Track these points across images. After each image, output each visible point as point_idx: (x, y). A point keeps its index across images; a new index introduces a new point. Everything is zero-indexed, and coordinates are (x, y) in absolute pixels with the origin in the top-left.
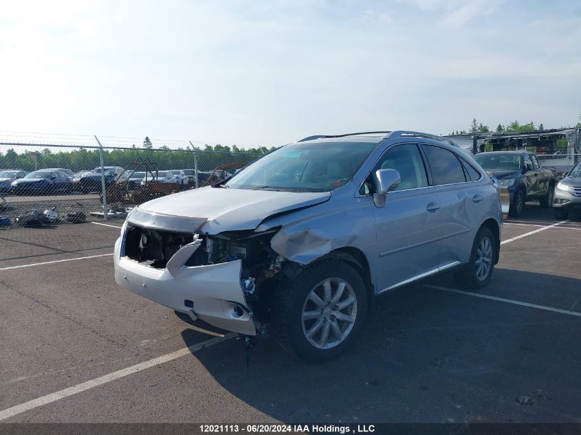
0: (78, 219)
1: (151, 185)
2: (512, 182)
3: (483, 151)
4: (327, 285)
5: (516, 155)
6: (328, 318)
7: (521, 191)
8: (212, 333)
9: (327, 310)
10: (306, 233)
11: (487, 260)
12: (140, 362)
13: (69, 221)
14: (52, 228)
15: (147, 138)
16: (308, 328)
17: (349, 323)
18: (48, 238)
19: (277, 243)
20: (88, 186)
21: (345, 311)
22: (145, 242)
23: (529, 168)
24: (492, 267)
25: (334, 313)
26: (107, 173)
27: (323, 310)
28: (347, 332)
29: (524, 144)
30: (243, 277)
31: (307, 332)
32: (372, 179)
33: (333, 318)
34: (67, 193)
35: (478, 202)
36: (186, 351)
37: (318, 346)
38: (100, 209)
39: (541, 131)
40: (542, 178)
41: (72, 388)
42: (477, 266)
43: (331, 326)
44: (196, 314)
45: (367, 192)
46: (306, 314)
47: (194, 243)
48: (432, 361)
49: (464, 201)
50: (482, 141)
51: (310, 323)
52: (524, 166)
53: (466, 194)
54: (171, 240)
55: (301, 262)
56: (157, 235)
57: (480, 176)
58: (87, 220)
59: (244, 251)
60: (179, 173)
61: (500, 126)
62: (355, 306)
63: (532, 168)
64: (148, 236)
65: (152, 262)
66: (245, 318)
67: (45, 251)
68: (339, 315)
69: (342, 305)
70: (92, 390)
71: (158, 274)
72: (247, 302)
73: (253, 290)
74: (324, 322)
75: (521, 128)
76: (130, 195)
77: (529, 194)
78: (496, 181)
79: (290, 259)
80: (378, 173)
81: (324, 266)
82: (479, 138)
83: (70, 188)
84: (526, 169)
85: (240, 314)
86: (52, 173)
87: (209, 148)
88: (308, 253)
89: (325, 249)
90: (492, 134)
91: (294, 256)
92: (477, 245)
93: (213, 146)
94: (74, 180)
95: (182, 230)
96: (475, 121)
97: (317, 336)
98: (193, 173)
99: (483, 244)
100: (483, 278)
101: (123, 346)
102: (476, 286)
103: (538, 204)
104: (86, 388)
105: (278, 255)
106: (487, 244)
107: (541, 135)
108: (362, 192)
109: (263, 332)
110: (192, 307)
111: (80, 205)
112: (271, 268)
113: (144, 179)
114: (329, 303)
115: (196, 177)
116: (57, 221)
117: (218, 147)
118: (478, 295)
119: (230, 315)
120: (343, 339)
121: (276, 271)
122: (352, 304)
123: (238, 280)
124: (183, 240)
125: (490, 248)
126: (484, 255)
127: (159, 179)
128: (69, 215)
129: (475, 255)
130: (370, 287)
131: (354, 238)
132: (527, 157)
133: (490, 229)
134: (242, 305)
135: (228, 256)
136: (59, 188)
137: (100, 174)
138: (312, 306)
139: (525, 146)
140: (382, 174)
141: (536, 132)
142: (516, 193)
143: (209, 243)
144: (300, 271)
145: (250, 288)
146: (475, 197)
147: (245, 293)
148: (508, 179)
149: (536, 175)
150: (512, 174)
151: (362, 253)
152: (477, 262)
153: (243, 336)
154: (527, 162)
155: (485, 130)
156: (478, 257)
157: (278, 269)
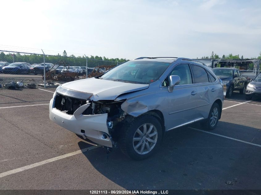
0: (32, 87)
1: (66, 73)
2: (228, 82)
3: (216, 67)
4: (145, 126)
5: (231, 70)
6: (144, 141)
7: (232, 86)
8: (92, 144)
9: (144, 137)
10: (137, 103)
11: (216, 117)
12: (59, 155)
13: (28, 87)
14: (21, 90)
15: (65, 51)
16: (135, 145)
17: (153, 143)
18: (18, 95)
19: (124, 106)
20: (37, 71)
21: (152, 138)
22: (64, 102)
23: (236, 76)
24: (218, 121)
25: (147, 139)
26: (46, 66)
27: (142, 137)
28: (152, 148)
29: (234, 65)
30: (108, 121)
31: (135, 147)
32: (168, 79)
33: (146, 141)
34: (27, 74)
35: (214, 91)
36: (79, 152)
37: (139, 153)
38: (43, 83)
39: (242, 59)
40: (241, 80)
41: (28, 166)
42: (211, 120)
43: (145, 145)
44: (86, 136)
45: (165, 85)
46: (135, 139)
47: (86, 104)
48: (189, 163)
49: (208, 91)
50: (216, 62)
51: (137, 143)
52: (234, 75)
53: (209, 88)
54: (76, 102)
55: (134, 116)
56: (69, 99)
57: (215, 80)
58: (36, 87)
59: (109, 109)
60: (78, 68)
61: (224, 55)
62: (157, 136)
63: (237, 76)
64: (65, 100)
65: (67, 111)
66: (108, 140)
67: (17, 101)
68: (149, 140)
69: (151, 135)
70: (37, 168)
71: (70, 117)
72: (109, 132)
73: (112, 127)
74: (143, 142)
75: (233, 57)
76: (56, 77)
77: (235, 87)
78: (221, 81)
79: (129, 114)
80: (171, 77)
81: (144, 118)
82: (214, 61)
83: (28, 72)
84: (234, 76)
85: (106, 137)
86: (21, 64)
87: (92, 57)
88: (137, 112)
89: (145, 110)
90: (220, 59)
91: (131, 113)
92: (212, 111)
93: (95, 56)
94: (31, 68)
95: (82, 98)
96: (213, 52)
97: (139, 149)
98: (85, 68)
99: (214, 110)
100: (213, 125)
101: (52, 148)
102: (210, 129)
103: (239, 92)
104: (35, 166)
105: (124, 112)
106: (216, 111)
107: (242, 61)
108: (163, 85)
109: (115, 146)
110: (84, 133)
111: (34, 80)
112: (121, 117)
113: (63, 70)
114: (145, 134)
115: (86, 70)
116: (23, 87)
117: (97, 57)
118: (210, 133)
119: (101, 138)
120: (150, 150)
121: (123, 119)
122: (155, 135)
123: (105, 122)
124: (82, 103)
125: (217, 112)
126: (215, 115)
127: (70, 70)
128: (28, 85)
129: (210, 115)
130: (164, 128)
131: (158, 106)
132: (235, 71)
133: (218, 104)
134: (107, 134)
135: (101, 111)
136: (23, 71)
137: (43, 66)
138: (138, 135)
139: (235, 66)
140: (172, 77)
141: (240, 60)
142: (230, 87)
143: (93, 104)
144: (133, 119)
145: (111, 126)
146: (213, 89)
147: (108, 128)
148: (227, 80)
149: (239, 79)
150: (228, 78)
151: (161, 112)
152: (211, 118)
153: (106, 147)
154: (236, 73)
155: (217, 57)
156: (212, 116)
157: (123, 118)
